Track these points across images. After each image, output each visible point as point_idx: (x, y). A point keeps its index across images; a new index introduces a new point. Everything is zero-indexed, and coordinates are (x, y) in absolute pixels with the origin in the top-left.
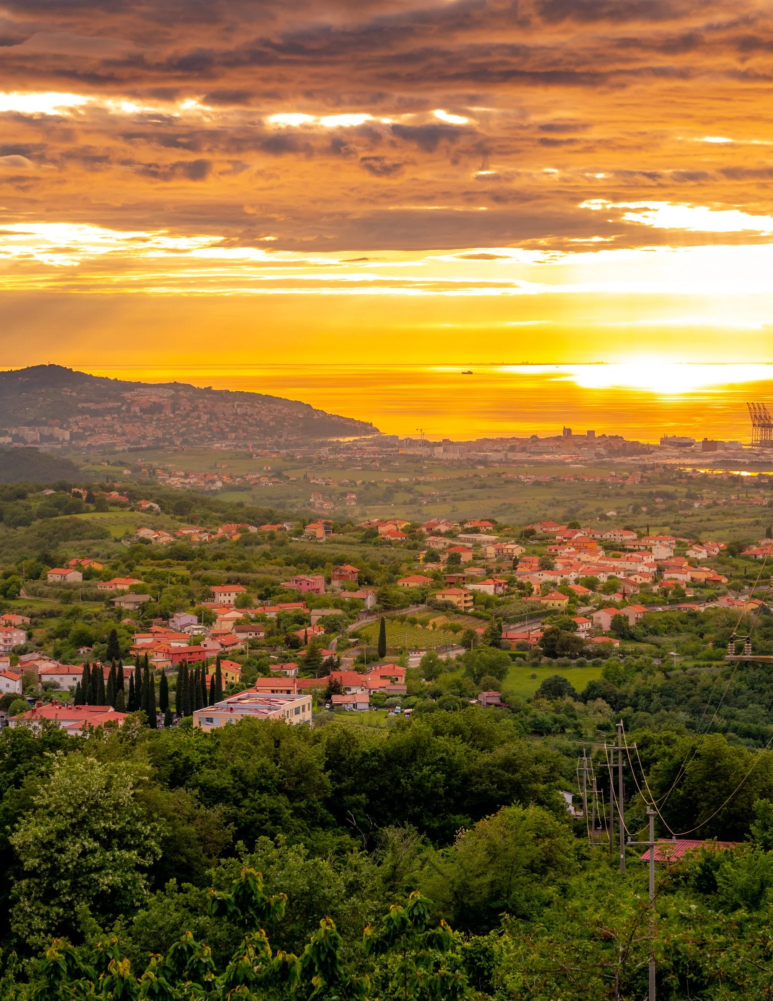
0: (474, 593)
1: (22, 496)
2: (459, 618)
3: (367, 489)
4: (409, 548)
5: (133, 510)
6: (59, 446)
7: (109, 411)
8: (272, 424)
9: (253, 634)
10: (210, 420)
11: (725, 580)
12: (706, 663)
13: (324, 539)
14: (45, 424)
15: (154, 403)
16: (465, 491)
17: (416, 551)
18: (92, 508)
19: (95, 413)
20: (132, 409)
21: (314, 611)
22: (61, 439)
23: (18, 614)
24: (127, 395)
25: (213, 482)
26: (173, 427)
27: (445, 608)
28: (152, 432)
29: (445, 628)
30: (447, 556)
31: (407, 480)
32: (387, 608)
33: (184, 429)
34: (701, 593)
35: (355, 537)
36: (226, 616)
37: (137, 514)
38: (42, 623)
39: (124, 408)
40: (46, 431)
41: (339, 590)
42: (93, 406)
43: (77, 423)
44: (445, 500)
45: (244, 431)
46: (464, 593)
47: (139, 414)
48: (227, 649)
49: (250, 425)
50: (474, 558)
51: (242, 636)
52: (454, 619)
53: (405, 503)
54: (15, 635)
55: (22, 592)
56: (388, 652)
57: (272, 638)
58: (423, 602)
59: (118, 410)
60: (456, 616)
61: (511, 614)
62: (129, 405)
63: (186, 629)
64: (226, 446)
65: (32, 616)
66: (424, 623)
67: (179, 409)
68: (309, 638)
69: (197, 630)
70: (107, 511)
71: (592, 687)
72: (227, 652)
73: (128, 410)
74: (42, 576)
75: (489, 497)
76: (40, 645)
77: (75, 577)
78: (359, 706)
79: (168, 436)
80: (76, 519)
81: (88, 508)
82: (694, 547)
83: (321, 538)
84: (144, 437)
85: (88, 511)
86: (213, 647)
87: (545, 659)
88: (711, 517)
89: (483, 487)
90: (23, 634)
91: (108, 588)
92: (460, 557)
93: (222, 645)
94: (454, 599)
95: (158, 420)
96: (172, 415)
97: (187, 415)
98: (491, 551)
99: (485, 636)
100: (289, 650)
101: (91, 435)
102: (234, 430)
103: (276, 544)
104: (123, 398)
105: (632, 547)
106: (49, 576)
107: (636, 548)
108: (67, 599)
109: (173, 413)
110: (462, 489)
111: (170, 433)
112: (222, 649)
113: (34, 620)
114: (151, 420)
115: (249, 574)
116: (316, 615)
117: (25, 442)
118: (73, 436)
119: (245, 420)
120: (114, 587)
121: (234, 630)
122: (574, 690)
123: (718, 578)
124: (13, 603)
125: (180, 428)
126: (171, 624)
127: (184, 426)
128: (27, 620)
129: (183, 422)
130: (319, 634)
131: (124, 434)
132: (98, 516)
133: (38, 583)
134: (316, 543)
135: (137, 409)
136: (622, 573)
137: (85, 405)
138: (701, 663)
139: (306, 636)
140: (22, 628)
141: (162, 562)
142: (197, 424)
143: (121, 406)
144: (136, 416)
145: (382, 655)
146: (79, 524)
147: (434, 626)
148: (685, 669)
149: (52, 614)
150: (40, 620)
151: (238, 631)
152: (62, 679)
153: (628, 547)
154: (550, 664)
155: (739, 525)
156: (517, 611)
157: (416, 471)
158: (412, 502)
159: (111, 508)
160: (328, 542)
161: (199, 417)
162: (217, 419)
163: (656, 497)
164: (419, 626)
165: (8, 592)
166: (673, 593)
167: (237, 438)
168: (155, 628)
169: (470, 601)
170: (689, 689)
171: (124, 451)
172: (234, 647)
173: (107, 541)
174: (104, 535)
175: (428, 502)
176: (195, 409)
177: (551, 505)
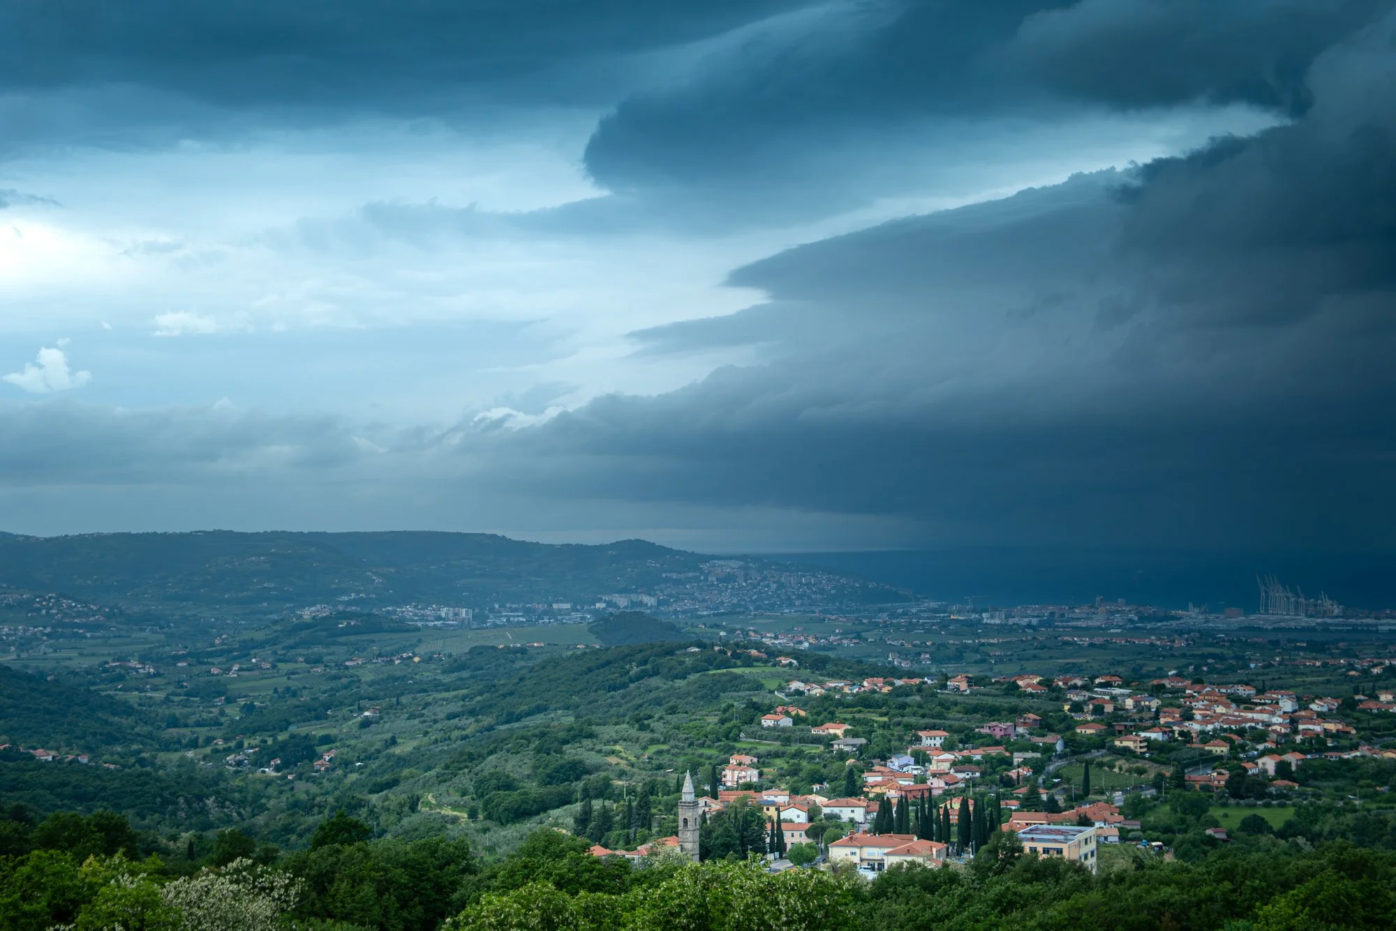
0: (1147, 740)
1: (670, 652)
2: (1137, 762)
3: (938, 649)
4: (1051, 700)
5: (774, 665)
6: (649, 611)
7: (689, 580)
8: (833, 592)
9: (970, 774)
10: (778, 588)
11: (1354, 732)
12: (1388, 805)
13: (968, 692)
14: (635, 591)
15: (729, 573)
16: (1028, 652)
17: (1059, 703)
18: (739, 663)
19: (677, 582)
20: (710, 579)
21: (1015, 754)
22: (649, 605)
23: (747, 754)
24: (705, 567)
25: (801, 642)
26: (746, 595)
27: (1125, 752)
28: (727, 598)
29: (1129, 771)
30: (1091, 707)
31: (971, 642)
32: (1074, 753)
33: (756, 596)
34: (1338, 742)
35: (997, 689)
36: (941, 757)
37: (778, 669)
38: (769, 763)
39: (702, 578)
40: (634, 597)
41: (1028, 736)
42: (674, 576)
43: (662, 591)
44: (1011, 660)
45: (809, 597)
46: (1139, 739)
47: (715, 583)
48: (951, 787)
49: (815, 593)
50: (1115, 709)
51: (961, 776)
52: (1134, 763)
53: (976, 662)
54: (749, 773)
55: (742, 735)
56: (1091, 792)
57: (987, 778)
58: (1103, 747)
59: (697, 579)
60: (1134, 760)
61: (1184, 760)
62: (707, 576)
63: (905, 769)
64: (795, 612)
65: (759, 756)
66: (1112, 767)
67: (751, 579)
68: (1021, 778)
69: (916, 770)
70: (752, 666)
71: (1289, 825)
72: (951, 790)
73: (706, 580)
74: (756, 720)
75: (1051, 658)
76: (773, 782)
77: (786, 722)
78: (1110, 839)
79: (743, 603)
80: (732, 673)
81: (735, 663)
82: (1317, 701)
83: (966, 691)
84: (722, 603)
85: (735, 666)
86: (938, 785)
87: (1232, 801)
88: (1282, 676)
89: (1042, 648)
90: (755, 772)
91: (821, 732)
92: (1104, 707)
93: (947, 784)
94: (1130, 744)
95: (733, 588)
96: (744, 584)
97: (759, 584)
98: (1129, 703)
99: (1171, 778)
100: (1005, 789)
101: (675, 601)
102: (799, 597)
103: (927, 696)
104: (701, 569)
105: (1258, 701)
106: (763, 721)
107: (1263, 701)
108: (787, 741)
109: (745, 582)
110: (1024, 650)
111: (744, 600)
112: (947, 787)
113: (762, 760)
114: (727, 588)
115: (943, 721)
116: (1018, 758)
117: (618, 608)
118: (660, 603)
119: (810, 589)
120: (826, 731)
121: (952, 771)
122: (1271, 827)
123: (1348, 729)
124: (738, 745)
125: (753, 596)
126: (888, 764)
127: (755, 593)
128: (755, 760)
129: (754, 590)
130: (1028, 774)
131: (704, 600)
132: (747, 670)
133: (754, 728)
134: (962, 695)
135: (714, 579)
136: (1260, 724)
137: (669, 575)
138: (1383, 805)
139: (1018, 776)
140: (752, 766)
141: (855, 709)
142: (767, 592)
143: (700, 576)
144: (713, 585)
145: (1087, 793)
146: (736, 677)
147: (1121, 769)
148: (1369, 810)
149: (777, 755)
150: (767, 761)
151: (957, 771)
152: (841, 811)
153: (1255, 701)
154: (1238, 805)
155: (1311, 683)
156: (1188, 756)
157: (973, 634)
158: (982, 661)
159: (755, 664)
160: (971, 694)
161: (768, 586)
162: (785, 588)
163: (1209, 658)
164: (1106, 768)
165: (731, 735)
166: (1316, 743)
167: (802, 605)
168: (877, 768)
169: (1144, 747)
170: (1381, 829)
171: (709, 616)
172: (956, 786)
173: (762, 692)
174: (759, 687)
175: (996, 662)
176: (765, 579)
177: (1112, 664)
